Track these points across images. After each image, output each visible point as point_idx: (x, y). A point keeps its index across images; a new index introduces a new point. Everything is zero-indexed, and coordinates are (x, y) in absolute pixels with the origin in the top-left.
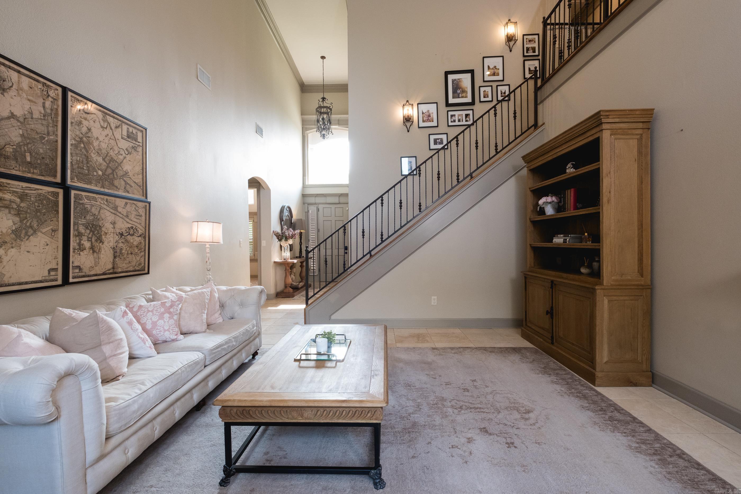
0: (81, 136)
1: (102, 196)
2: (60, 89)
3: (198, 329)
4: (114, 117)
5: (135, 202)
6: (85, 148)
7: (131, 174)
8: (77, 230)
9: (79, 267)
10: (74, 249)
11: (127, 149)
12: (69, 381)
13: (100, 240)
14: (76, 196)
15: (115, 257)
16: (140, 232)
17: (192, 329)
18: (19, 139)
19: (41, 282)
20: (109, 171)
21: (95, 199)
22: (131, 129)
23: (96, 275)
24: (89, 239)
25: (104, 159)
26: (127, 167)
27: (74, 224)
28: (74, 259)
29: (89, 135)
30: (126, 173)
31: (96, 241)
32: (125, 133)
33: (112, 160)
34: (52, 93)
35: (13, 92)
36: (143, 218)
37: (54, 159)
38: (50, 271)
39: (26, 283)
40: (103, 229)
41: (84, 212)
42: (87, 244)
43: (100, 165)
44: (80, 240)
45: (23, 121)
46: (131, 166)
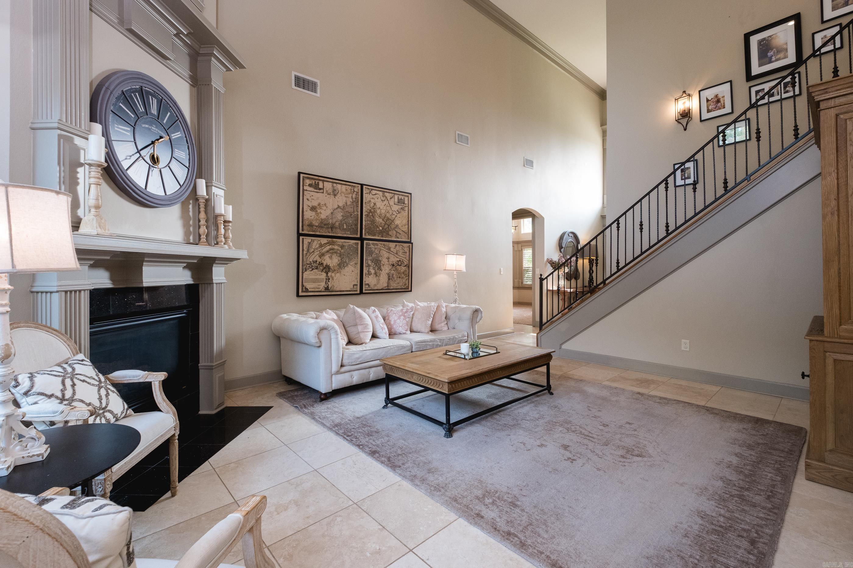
0: (370, 209)
1: (381, 242)
2: (360, 186)
3: (423, 330)
4: (389, 193)
5: (402, 244)
6: (372, 215)
7: (400, 226)
8: (367, 263)
9: (368, 284)
10: (366, 274)
11: (397, 211)
12: (325, 332)
13: (380, 269)
14: (367, 244)
15: (389, 279)
16: (406, 263)
17: (419, 330)
18: (341, 218)
19: (350, 291)
20: (386, 226)
21: (377, 245)
22: (400, 197)
23: (377, 290)
24: (374, 269)
25: (383, 220)
26: (397, 222)
27: (366, 260)
28: (366, 280)
29: (375, 207)
30: (397, 226)
31: (378, 269)
32: (396, 200)
33: (388, 219)
34: (356, 190)
35: (339, 195)
36: (408, 254)
37: (356, 225)
38: (354, 285)
39: (343, 291)
40: (382, 262)
41: (371, 253)
42: (373, 271)
43: (381, 223)
44: (369, 269)
45: (343, 208)
46: (400, 221)
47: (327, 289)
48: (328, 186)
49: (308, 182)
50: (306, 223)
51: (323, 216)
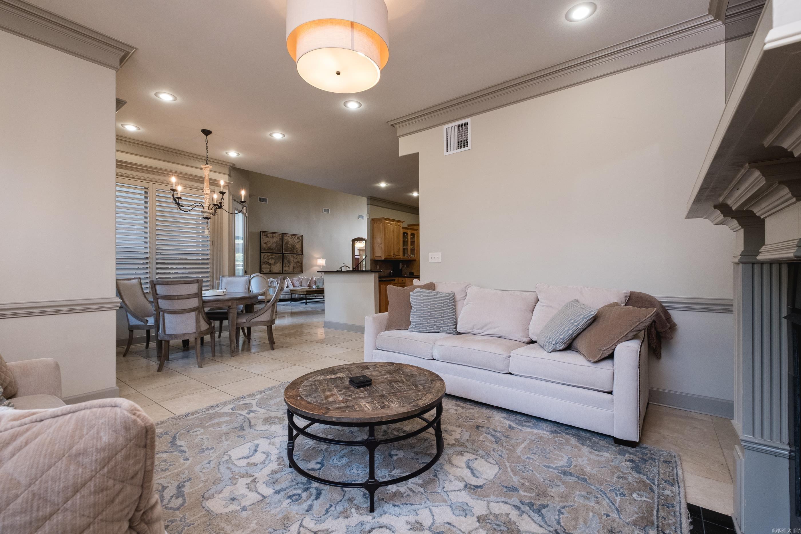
0: (286, 242)
1: (290, 255)
2: (282, 234)
4: (294, 236)
5: (299, 255)
6: (287, 244)
9: (285, 270)
10: (284, 266)
11: (297, 242)
13: (290, 264)
14: (285, 255)
15: (293, 268)
16: (300, 262)
17: (304, 286)
18: (275, 246)
19: (278, 272)
20: (293, 248)
22: (298, 237)
23: (289, 272)
24: (288, 264)
25: (291, 246)
26: (297, 246)
27: (284, 261)
28: (284, 268)
29: (288, 241)
30: (297, 248)
33: (293, 245)
34: (281, 236)
35: (274, 238)
36: (301, 259)
37: (281, 248)
38: (280, 270)
39: (276, 272)
40: (291, 262)
41: (286, 258)
44: (286, 264)
45: (275, 243)
46: (298, 246)
47: (270, 271)
48: (271, 235)
49: (264, 234)
50: (263, 248)
51: (269, 246)
